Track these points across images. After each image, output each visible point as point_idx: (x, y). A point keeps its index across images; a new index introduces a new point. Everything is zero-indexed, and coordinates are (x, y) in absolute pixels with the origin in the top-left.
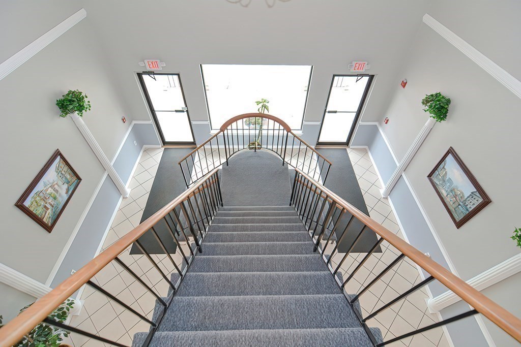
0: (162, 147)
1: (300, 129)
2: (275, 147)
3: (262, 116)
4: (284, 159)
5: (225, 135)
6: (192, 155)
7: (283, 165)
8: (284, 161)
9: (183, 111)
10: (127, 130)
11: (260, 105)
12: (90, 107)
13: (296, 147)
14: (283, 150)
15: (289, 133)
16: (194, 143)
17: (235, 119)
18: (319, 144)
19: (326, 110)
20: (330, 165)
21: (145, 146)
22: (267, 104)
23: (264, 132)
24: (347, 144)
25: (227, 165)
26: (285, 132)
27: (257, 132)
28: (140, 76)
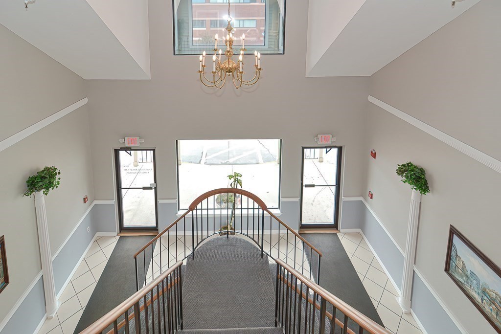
0: (118, 235)
1: (278, 207)
2: (250, 232)
3: (234, 191)
4: (262, 248)
5: (194, 216)
6: (152, 245)
7: (262, 257)
8: (262, 251)
9: (150, 188)
10: (85, 212)
11: (233, 180)
12: (58, 184)
13: (275, 232)
14: (260, 236)
15: (265, 212)
16: (155, 229)
17: (206, 196)
18: (303, 227)
19: (302, 184)
20: (320, 256)
21: (98, 234)
22: (239, 178)
23: (238, 212)
24: (335, 226)
25: (193, 259)
26: (261, 211)
27: (230, 211)
28: (117, 152)
